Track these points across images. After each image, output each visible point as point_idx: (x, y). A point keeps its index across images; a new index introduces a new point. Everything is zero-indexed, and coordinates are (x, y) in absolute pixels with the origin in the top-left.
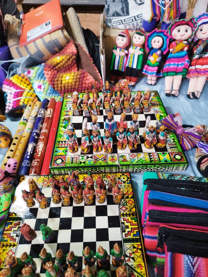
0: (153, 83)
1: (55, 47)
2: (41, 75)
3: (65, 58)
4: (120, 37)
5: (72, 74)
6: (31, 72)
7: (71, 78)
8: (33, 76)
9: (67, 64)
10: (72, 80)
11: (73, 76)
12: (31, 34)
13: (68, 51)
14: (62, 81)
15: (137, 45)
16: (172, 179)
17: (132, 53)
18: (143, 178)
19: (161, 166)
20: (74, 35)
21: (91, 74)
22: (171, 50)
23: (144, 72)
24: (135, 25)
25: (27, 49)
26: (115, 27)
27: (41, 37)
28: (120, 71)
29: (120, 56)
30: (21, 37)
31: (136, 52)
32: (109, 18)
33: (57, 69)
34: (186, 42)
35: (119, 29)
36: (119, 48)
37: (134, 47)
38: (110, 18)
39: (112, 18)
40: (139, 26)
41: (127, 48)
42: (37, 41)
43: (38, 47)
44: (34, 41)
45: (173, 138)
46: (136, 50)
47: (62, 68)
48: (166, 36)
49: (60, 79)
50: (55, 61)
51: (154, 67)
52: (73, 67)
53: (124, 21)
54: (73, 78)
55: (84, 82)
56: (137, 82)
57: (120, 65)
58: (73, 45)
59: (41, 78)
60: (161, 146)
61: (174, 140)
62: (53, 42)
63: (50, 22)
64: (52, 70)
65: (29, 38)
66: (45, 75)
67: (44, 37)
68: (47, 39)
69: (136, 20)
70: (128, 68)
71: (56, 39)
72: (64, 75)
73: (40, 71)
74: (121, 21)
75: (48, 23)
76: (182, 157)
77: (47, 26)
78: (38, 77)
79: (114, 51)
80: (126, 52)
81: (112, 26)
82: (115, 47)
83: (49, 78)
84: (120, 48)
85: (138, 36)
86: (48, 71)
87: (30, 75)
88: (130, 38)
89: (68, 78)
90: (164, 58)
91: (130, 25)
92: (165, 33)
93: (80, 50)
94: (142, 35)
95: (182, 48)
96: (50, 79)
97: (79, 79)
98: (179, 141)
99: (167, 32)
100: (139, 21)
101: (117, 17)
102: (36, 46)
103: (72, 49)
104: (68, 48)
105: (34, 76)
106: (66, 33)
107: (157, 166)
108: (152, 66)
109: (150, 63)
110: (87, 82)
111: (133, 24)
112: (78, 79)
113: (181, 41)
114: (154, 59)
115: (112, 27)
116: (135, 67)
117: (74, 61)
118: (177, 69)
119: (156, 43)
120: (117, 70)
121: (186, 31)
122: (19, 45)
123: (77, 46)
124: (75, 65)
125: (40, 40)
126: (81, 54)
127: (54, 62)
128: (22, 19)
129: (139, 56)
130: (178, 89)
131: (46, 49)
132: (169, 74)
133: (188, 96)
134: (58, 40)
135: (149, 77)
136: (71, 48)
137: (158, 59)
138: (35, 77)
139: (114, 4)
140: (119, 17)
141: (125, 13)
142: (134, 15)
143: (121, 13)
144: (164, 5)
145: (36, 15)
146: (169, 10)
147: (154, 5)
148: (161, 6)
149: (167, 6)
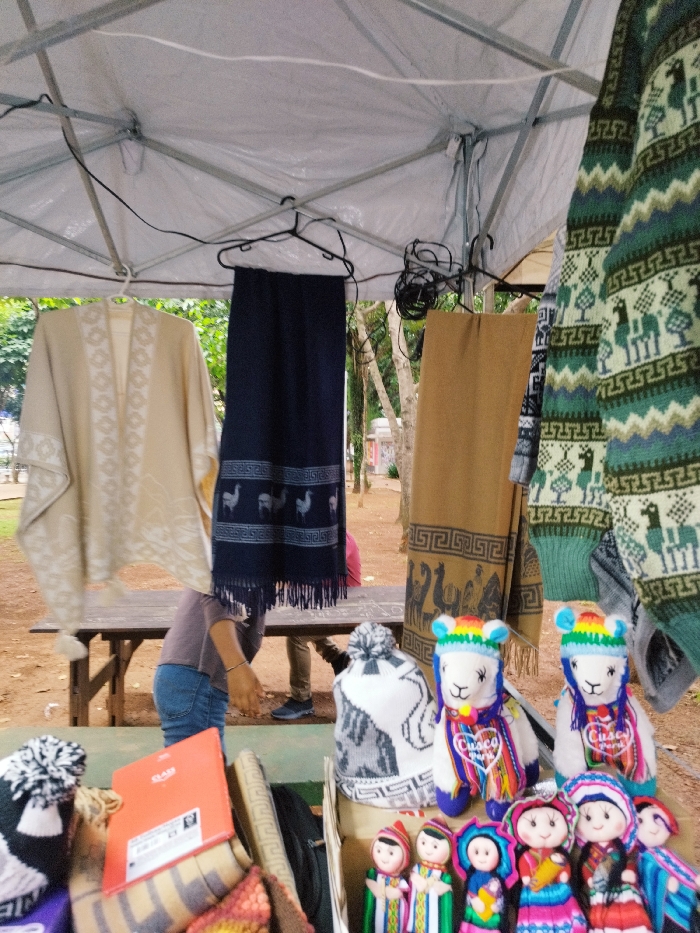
1: (208, 895)
4: (384, 846)
13: (245, 906)
15: (431, 865)
17: (420, 889)
22: (526, 880)
24: (418, 798)
25: (125, 907)
26: (364, 802)
27: (171, 865)
29: (387, 901)
30: (108, 860)
31: (430, 887)
32: (346, 778)
35: (374, 807)
36: (383, 873)
38: (350, 779)
39: (354, 779)
40: (428, 800)
42: (157, 879)
43: (159, 898)
44: (148, 877)
46: (431, 880)
48: (504, 838)
53: (388, 789)
58: (259, 886)
62: (203, 880)
63: (195, 814)
65: (134, 868)
67: (180, 867)
68: (189, 872)
69: (416, 786)
71: (214, 874)
74: (381, 789)
75: (191, 819)
77: (187, 830)
79: (370, 883)
80: (404, 884)
81: (356, 797)
82: (372, 871)
84: (387, 875)
85: (430, 840)
88: (410, 843)
91: (402, 799)
92: (500, 830)
93: (277, 898)
94: (440, 837)
95: (553, 876)
99: (505, 829)
100: (425, 790)
101: (369, 780)
102: (154, 897)
103: (257, 901)
104: (243, 894)
106: (240, 849)
108: (484, 928)
109: (474, 916)
111: (412, 798)
114: (484, 905)
115: (354, 799)
119: (482, 856)
121: (552, 824)
122: (103, 890)
125: (167, 874)
126: (280, 912)
129: (440, 898)
131: (183, 904)
136: (252, 897)
137: (497, 906)
139: (358, 750)
140: (374, 780)
141: (389, 771)
142: (410, 776)
143: (379, 771)
144: (484, 764)
145: (156, 779)
146: (496, 776)
147: (458, 762)
148: (476, 764)
149: (491, 766)
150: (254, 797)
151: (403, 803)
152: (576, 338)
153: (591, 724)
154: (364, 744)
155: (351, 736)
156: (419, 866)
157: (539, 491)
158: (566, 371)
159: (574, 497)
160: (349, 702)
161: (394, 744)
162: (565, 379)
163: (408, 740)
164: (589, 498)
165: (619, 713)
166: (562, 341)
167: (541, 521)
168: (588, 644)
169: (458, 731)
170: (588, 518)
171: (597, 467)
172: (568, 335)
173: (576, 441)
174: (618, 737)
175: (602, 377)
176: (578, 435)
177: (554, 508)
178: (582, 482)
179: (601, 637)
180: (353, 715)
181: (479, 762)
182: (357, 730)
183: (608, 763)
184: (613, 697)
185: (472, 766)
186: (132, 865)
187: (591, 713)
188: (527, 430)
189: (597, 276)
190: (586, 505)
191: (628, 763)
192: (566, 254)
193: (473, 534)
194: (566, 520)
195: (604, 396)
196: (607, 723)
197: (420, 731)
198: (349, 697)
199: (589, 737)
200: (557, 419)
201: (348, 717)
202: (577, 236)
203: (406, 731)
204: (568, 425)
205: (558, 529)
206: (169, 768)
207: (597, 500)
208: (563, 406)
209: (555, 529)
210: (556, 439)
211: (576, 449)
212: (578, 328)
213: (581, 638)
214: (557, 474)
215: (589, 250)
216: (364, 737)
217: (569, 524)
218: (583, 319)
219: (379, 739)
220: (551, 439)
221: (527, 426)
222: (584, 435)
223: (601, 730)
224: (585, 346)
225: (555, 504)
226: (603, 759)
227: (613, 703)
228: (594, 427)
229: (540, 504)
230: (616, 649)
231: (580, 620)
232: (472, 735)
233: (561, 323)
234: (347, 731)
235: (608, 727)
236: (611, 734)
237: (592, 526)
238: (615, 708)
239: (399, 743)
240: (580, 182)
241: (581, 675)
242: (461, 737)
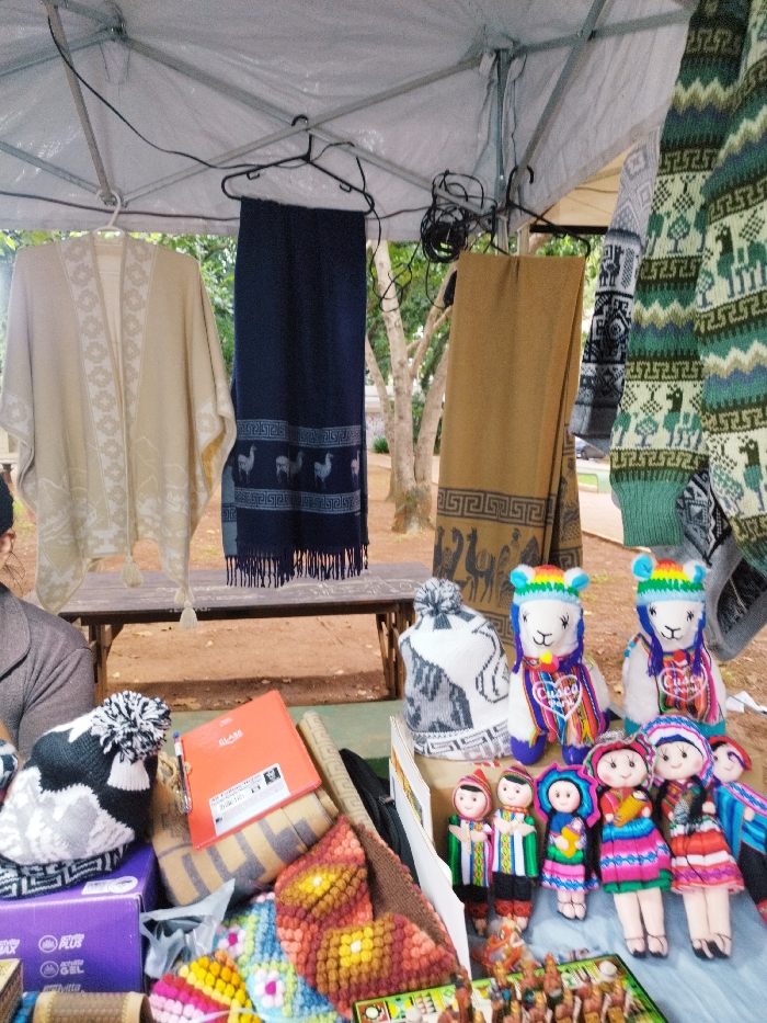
0: (580, 912)
1: (298, 843)
2: (270, 944)
3: (337, 879)
4: (467, 793)
5: (365, 932)
6: (240, 937)
7: (367, 946)
8: (247, 952)
9: (344, 898)
10: (370, 954)
11: (373, 938)
12: (221, 808)
13: (338, 851)
14: (338, 958)
15: (513, 809)
17: (504, 831)
21: (421, 926)
22: (609, 817)
23: (546, 883)
24: (493, 749)
25: (216, 858)
26: (437, 756)
27: (259, 818)
28: (480, 887)
29: (473, 844)
30: (190, 817)
31: (515, 829)
32: (417, 734)
33: (317, 916)
34: (639, 795)
35: (448, 760)
36: (466, 819)
37: (505, 813)
38: (422, 734)
39: (427, 734)
40: (503, 751)
41: (487, 818)
42: (246, 832)
43: (250, 848)
44: (237, 830)
46: (515, 822)
47: (329, 911)
48: (585, 780)
49: (332, 952)
50: (309, 890)
51: (573, 864)
52: (360, 904)
53: (463, 741)
54: (372, 945)
55: (405, 953)
57: (475, 869)
58: (350, 834)
59: (271, 955)
62: (293, 829)
63: (276, 770)
64: (304, 925)
65: (220, 824)
66: (285, 944)
67: (268, 819)
68: (279, 823)
69: (491, 737)
70: (498, 877)
71: (304, 823)
72: (345, 939)
73: (263, 928)
74: (455, 742)
75: (273, 774)
77: (271, 784)
78: (262, 953)
79: (453, 829)
80: (487, 828)
81: (428, 752)
82: (454, 818)
83: (298, 954)
84: (471, 820)
85: (512, 785)
86: (294, 930)
87: (239, 948)
88: (491, 790)
89: (356, 946)
91: (478, 751)
92: (581, 773)
93: (367, 842)
95: (636, 812)
96: (303, 958)
97: (391, 945)
99: (586, 772)
100: (500, 741)
101: (442, 734)
102: (245, 847)
103: (349, 846)
104: (334, 841)
105: (251, 950)
106: (326, 799)
108: (566, 864)
109: (558, 854)
110: (415, 952)
111: (487, 749)
112: (387, 948)
113: (628, 791)
114: (568, 843)
115: (426, 754)
116: (520, 872)
117: (364, 886)
118: (641, 870)
119: (563, 798)
120: (471, 885)
121: (632, 764)
122: (191, 845)
123: (358, 831)
124: (367, 897)
125: (255, 826)
126: (372, 856)
127: (307, 895)
129: (524, 839)
130: (661, 931)
131: (274, 853)
132: (623, 887)
133: (700, 954)
134: (309, 822)
135: (563, 895)
136: (344, 843)
137: (580, 843)
138: (253, 953)
139: (430, 704)
140: (448, 734)
141: (463, 723)
142: (485, 727)
143: (453, 724)
144: (564, 711)
145: (223, 742)
146: (577, 721)
147: (536, 710)
148: (555, 712)
149: (570, 713)
150: (326, 755)
151: (478, 754)
152: (669, 271)
153: (667, 669)
154: (437, 698)
155: (424, 691)
156: (501, 811)
157: (623, 433)
158: (656, 306)
159: (660, 440)
160: (420, 658)
161: (468, 697)
162: (655, 316)
163: (482, 693)
164: (676, 440)
165: (695, 659)
166: (651, 274)
167: (624, 465)
168: (668, 590)
169: (538, 679)
170: (675, 461)
171: (686, 407)
172: (659, 268)
173: (665, 380)
174: (692, 681)
175: (701, 310)
176: (666, 374)
177: (638, 452)
178: (669, 425)
179: (680, 582)
180: (426, 670)
181: (559, 709)
182: (431, 685)
183: (680, 709)
184: (690, 642)
185: (551, 714)
186: (217, 821)
187: (667, 659)
188: (589, 378)
189: (693, 203)
190: (673, 447)
191: (701, 707)
192: (658, 180)
193: (510, 497)
194: (650, 464)
195: (702, 330)
196: (682, 668)
197: (494, 683)
198: (420, 652)
199: (665, 681)
200: (644, 358)
201: (420, 672)
202: (672, 159)
203: (480, 684)
204: (656, 364)
205: (643, 474)
206: (236, 730)
207: (685, 442)
208: (651, 344)
209: (639, 473)
210: (642, 379)
211: (664, 390)
212: (670, 260)
213: (660, 585)
214: (642, 416)
215: (684, 175)
216: (438, 692)
217: (653, 469)
218: (676, 250)
219: (452, 693)
220: (636, 379)
221: (590, 374)
222: (673, 374)
223: (676, 675)
224: (679, 279)
225: (639, 448)
226: (677, 704)
227: (689, 648)
228: (684, 366)
229: (623, 448)
230: (696, 594)
231: (658, 568)
232: (552, 683)
233: (651, 254)
234: (420, 686)
235: (683, 672)
236: (686, 678)
237: (680, 469)
238: (692, 653)
239: (472, 696)
240: (676, 98)
241: (660, 622)
242: (541, 686)
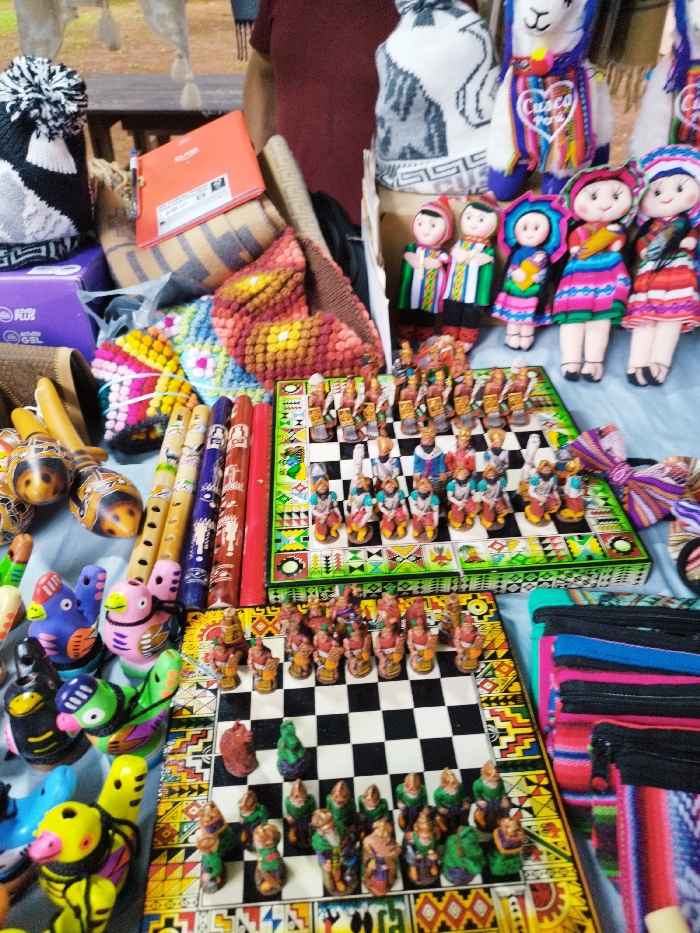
0: (525, 343)
1: (240, 250)
2: (205, 331)
3: (273, 281)
4: (427, 218)
5: (294, 325)
6: (176, 321)
7: (293, 337)
8: (181, 333)
9: (278, 297)
10: (296, 343)
11: (300, 330)
12: (167, 213)
13: (280, 259)
14: (266, 344)
15: (474, 239)
16: (612, 605)
17: (461, 261)
18: (530, 607)
19: (577, 571)
20: (290, 212)
21: (350, 325)
22: (574, 250)
23: (496, 314)
24: (466, 182)
25: (159, 257)
26: (406, 188)
27: (201, 222)
28: (427, 312)
29: (425, 271)
30: (139, 223)
31: (471, 258)
32: (388, 163)
33: (251, 310)
34: (615, 227)
35: (417, 193)
36: (424, 246)
37: (464, 244)
38: (392, 163)
39: (397, 163)
40: (477, 185)
41: (446, 246)
42: (188, 235)
43: (191, 250)
44: (179, 233)
45: (601, 494)
46: (473, 252)
47: (264, 308)
48: (557, 211)
49: (261, 339)
50: (245, 288)
51: (527, 297)
52: (296, 306)
53: (435, 171)
54: (298, 336)
55: (330, 345)
56: (477, 342)
57: (425, 294)
58: (294, 244)
59: (205, 339)
60: (571, 518)
61: (605, 499)
62: (234, 235)
63: (223, 179)
64: (236, 316)
65: (163, 226)
66: (217, 331)
67: (210, 223)
68: (220, 227)
69: (467, 169)
70: (449, 303)
71: (246, 229)
72: (273, 329)
73: (200, 317)
74: (426, 171)
75: (219, 183)
76: (633, 545)
77: (216, 192)
78: (197, 336)
79: (409, 256)
80: (444, 257)
81: (398, 185)
82: (411, 245)
83: (229, 338)
84: (427, 248)
85: (477, 213)
86: (227, 319)
87: (174, 330)
88: (454, 220)
89: (283, 336)
90: (555, 273)
91: (450, 182)
92: (555, 204)
93: (312, 255)
94: (488, 210)
95: (605, 245)
96: (233, 341)
97: (318, 337)
98: (621, 504)
99: (561, 201)
100: (476, 172)
101: (413, 162)
102: (186, 248)
103: (291, 254)
104: (277, 250)
105: (185, 332)
107: (567, 571)
108: (521, 297)
109: (513, 288)
110: (339, 346)
111: (460, 180)
112: (313, 340)
113: (602, 224)
114: (525, 276)
115: (396, 188)
116: (470, 299)
117: (300, 289)
118: (593, 302)
119: (530, 232)
120: (419, 310)
122: (135, 244)
123: (304, 246)
124: (303, 299)
125: (197, 232)
126: (315, 267)
127: (243, 292)
128: (134, 171)
129: (481, 269)
130: (600, 359)
131: (216, 257)
132: (572, 316)
133: (632, 379)
134: (250, 229)
135: (512, 328)
136: (286, 252)
137: (538, 276)
138: (188, 336)
139: (405, 125)
140: (419, 161)
141: (437, 150)
142: (461, 156)
143: (425, 150)
144: (550, 129)
145: (177, 159)
146: (562, 143)
147: (519, 129)
148: (541, 132)
149: (557, 132)
150: (286, 178)
151: (450, 186)
153: (690, 86)
154: (410, 118)
155: (396, 107)
156: (462, 242)
160: (395, 65)
161: (446, 118)
163: (463, 112)
169: (525, 88)
180: (399, 80)
181: (545, 128)
182: (403, 100)
185: (535, 135)
186: (162, 223)
187: (694, 70)
197: (478, 101)
198: (394, 59)
199: (684, 102)
201: (393, 83)
203: (461, 102)
206: (193, 147)
216: (412, 109)
219: (428, 112)
226: (691, 136)
232: (541, 92)
234: (391, 102)
239: (451, 117)
242: (527, 96)
